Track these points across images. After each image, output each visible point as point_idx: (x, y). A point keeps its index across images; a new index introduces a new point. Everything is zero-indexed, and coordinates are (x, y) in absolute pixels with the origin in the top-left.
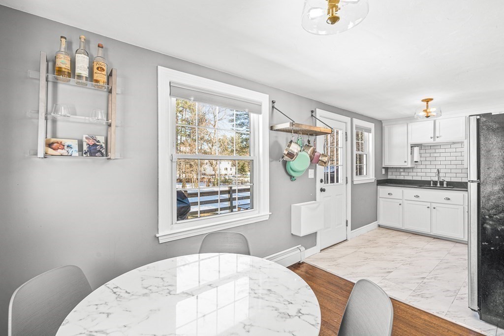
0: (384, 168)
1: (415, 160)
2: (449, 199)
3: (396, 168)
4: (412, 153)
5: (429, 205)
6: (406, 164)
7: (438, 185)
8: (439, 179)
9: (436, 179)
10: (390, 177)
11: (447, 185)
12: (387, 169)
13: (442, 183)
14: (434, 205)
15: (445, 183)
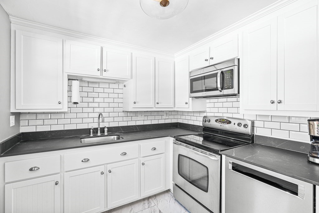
0: (13, 114)
1: (74, 100)
2: (125, 154)
3: (36, 114)
4: (70, 91)
5: (102, 169)
6: (60, 106)
7: (99, 134)
8: (99, 125)
9: (95, 126)
10: (23, 130)
11: (108, 131)
12: (18, 115)
13: (102, 130)
14: (109, 167)
15: (106, 130)
